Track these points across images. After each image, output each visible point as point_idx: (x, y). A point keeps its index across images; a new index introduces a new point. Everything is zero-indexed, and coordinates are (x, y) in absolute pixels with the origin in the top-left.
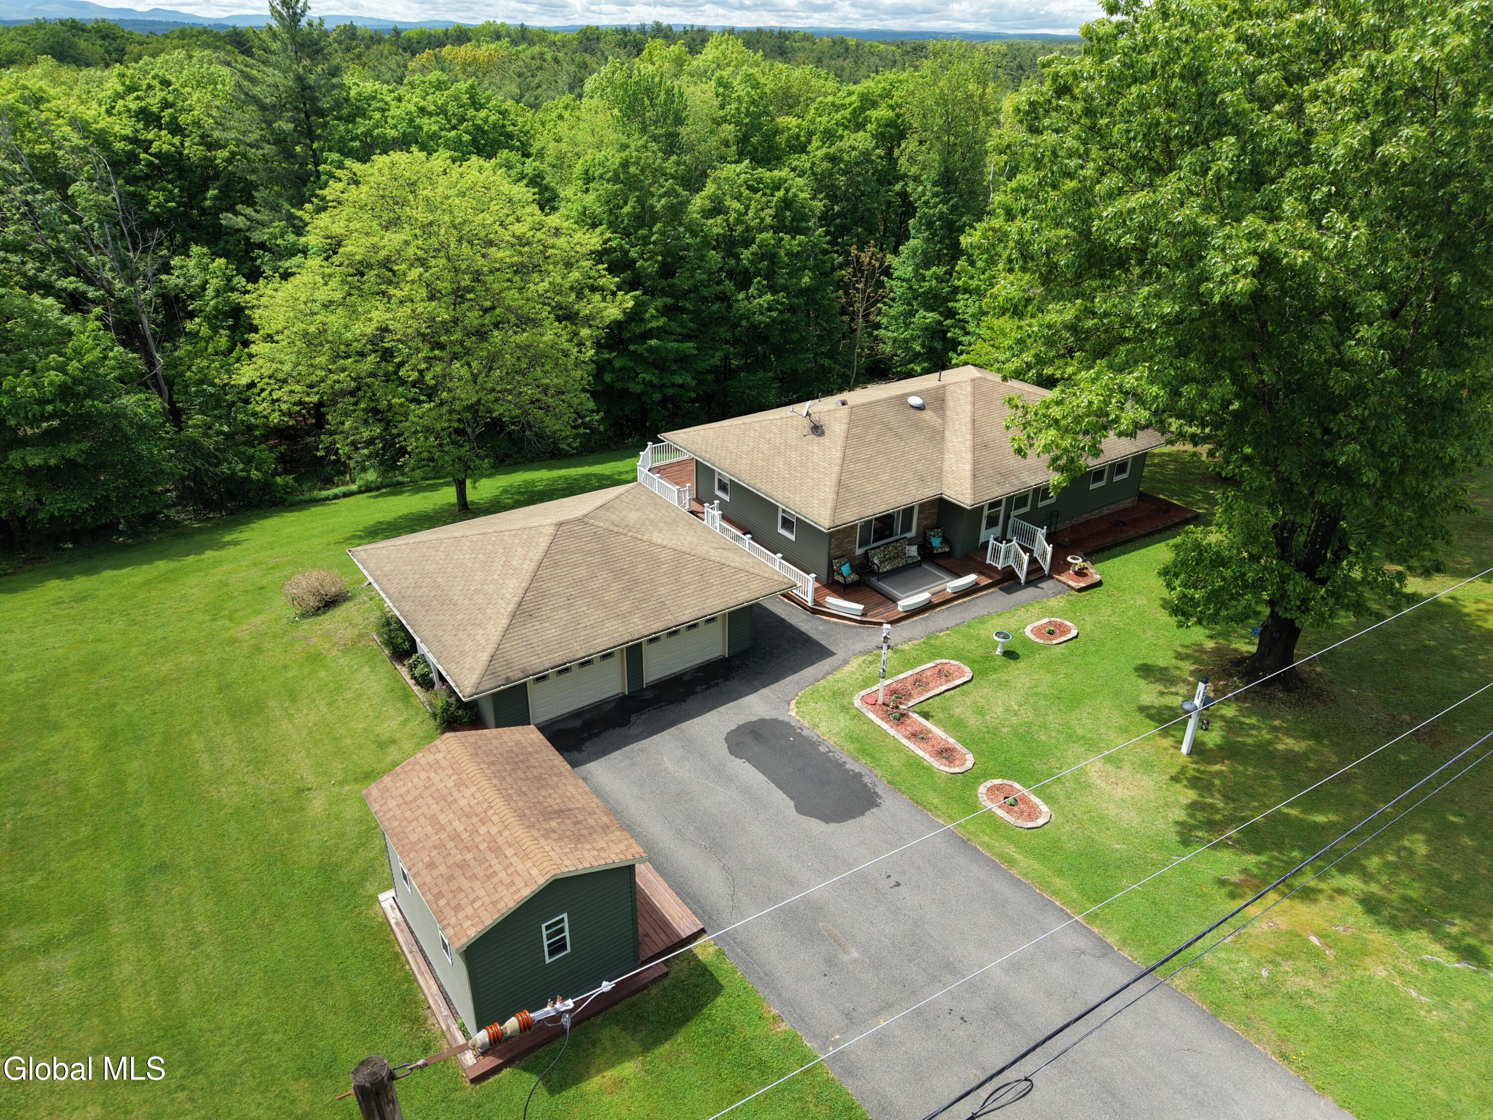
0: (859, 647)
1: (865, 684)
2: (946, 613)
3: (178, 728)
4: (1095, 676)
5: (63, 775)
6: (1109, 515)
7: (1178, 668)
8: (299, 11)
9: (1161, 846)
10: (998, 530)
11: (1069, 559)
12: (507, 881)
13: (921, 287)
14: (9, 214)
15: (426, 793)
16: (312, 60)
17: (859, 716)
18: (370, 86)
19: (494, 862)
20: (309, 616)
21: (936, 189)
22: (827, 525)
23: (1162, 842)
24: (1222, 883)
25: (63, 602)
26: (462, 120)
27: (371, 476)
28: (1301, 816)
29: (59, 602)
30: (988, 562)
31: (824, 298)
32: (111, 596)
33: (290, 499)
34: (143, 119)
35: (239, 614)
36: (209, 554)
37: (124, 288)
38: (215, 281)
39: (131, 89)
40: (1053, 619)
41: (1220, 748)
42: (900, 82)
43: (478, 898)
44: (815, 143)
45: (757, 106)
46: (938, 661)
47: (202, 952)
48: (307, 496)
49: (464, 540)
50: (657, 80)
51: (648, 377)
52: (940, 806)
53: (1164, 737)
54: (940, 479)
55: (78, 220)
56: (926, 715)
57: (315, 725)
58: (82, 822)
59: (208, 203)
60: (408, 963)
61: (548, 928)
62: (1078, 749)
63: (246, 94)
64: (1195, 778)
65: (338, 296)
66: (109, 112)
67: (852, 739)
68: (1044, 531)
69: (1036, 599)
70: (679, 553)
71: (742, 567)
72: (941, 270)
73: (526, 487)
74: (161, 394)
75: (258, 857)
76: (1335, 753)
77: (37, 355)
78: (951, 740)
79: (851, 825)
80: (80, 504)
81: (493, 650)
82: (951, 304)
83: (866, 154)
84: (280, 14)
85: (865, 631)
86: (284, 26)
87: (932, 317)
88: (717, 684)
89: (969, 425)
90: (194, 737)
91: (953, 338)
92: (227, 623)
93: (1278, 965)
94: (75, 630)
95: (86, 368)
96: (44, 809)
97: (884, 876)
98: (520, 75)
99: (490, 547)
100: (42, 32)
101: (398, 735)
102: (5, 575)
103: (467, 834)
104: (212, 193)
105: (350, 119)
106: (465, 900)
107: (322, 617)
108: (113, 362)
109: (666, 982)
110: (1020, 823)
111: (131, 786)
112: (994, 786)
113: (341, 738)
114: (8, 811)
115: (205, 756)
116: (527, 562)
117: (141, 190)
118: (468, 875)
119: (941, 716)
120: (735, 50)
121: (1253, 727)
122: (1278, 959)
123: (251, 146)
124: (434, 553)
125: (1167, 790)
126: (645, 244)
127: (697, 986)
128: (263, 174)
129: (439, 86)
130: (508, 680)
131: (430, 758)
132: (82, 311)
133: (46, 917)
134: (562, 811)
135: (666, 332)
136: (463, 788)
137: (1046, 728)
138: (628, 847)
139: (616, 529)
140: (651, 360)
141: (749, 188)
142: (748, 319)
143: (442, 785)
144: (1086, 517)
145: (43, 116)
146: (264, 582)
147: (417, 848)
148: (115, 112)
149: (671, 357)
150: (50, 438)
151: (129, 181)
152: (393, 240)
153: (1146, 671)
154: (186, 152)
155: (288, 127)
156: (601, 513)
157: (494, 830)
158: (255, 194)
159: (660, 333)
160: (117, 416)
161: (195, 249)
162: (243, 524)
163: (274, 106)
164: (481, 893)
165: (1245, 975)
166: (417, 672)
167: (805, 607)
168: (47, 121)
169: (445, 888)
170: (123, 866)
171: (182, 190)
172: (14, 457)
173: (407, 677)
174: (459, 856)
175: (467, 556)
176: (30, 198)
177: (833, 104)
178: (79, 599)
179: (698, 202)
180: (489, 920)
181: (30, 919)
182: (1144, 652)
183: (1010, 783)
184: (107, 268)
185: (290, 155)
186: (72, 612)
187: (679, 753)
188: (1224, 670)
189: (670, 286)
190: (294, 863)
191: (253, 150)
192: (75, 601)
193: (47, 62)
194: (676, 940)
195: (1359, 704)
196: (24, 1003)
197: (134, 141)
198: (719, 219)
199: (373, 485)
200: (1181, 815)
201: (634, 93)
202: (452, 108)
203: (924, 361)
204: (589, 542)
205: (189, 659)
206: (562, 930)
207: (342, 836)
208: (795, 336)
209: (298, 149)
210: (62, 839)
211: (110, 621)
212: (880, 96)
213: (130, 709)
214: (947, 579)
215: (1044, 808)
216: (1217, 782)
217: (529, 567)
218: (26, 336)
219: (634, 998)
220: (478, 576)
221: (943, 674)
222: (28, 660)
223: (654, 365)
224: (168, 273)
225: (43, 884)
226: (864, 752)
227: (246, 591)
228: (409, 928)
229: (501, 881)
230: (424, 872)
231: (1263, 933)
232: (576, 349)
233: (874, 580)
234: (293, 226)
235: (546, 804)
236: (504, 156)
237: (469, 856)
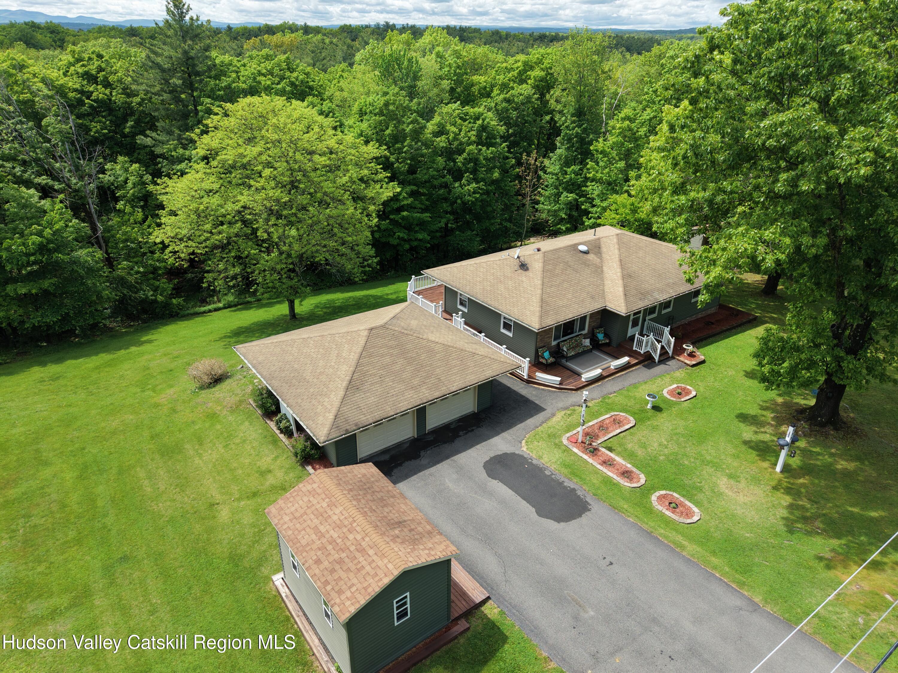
0: (560, 405)
1: (569, 429)
2: (612, 382)
3: (127, 464)
4: (711, 421)
5: (54, 496)
6: (702, 318)
7: (763, 416)
8: (185, 11)
9: (776, 535)
10: (638, 328)
11: (684, 346)
12: (372, 572)
13: (565, 178)
14: (6, 137)
15: (309, 512)
16: (193, 41)
17: (567, 450)
18: (227, 58)
19: (361, 559)
20: (204, 389)
21: (573, 118)
22: (537, 327)
23: (776, 532)
24: (820, 559)
25: (44, 381)
26: (282, 78)
27: (231, 298)
28: (861, 512)
29: (42, 381)
30: (634, 349)
31: (506, 185)
32: (75, 377)
33: (182, 313)
34: (86, 78)
35: (159, 387)
36: (133, 349)
37: (77, 183)
38: (133, 178)
39: (79, 60)
40: (679, 385)
41: (801, 468)
42: (548, 54)
43: (353, 585)
44: (496, 92)
45: (461, 69)
46: (613, 414)
47: (157, 617)
48: (192, 311)
49: (309, 340)
50: (402, 53)
51: (401, 235)
52: (629, 510)
53: (763, 461)
54: (603, 297)
55: (49, 141)
56: (610, 449)
57: (217, 460)
58: (69, 528)
59: (127, 130)
60: (296, 623)
61: (397, 602)
62: (709, 469)
63: (153, 62)
64: (788, 488)
65: (216, 186)
66: (65, 74)
67: (566, 466)
68: (669, 329)
69: (667, 372)
70: (446, 347)
71: (486, 355)
72: (576, 168)
73: (330, 304)
74: (100, 247)
75: (188, 550)
76: (874, 470)
77: (24, 225)
78: (629, 466)
79: (574, 523)
80: (51, 318)
81: (336, 412)
82: (584, 188)
83: (528, 98)
84: (173, 13)
85: (562, 395)
86: (175, 20)
87: (571, 196)
88: (473, 430)
89: (618, 263)
90: (138, 469)
91: (586, 210)
92: (152, 394)
93: (868, 615)
94: (54, 399)
95: (55, 233)
96: (44, 519)
97: (601, 558)
98: (313, 52)
99: (327, 344)
100: (14, 29)
101: (272, 467)
102: (5, 363)
103: (341, 540)
104: (130, 124)
105: (217, 77)
106: (344, 586)
107: (213, 389)
108: (71, 229)
109: (469, 634)
110: (682, 520)
111: (100, 503)
112: (661, 495)
113: (235, 469)
114: (20, 521)
115: (146, 482)
116: (352, 354)
117: (86, 122)
118: (345, 568)
119: (619, 449)
120: (443, 37)
121: (819, 454)
122: (868, 611)
123: (155, 94)
124: (290, 349)
125: (772, 496)
126: (399, 153)
127: (490, 636)
128: (163, 113)
129: (268, 58)
130: (347, 431)
131: (309, 487)
132: (52, 197)
133: (51, 595)
134: (400, 522)
135: (411, 207)
136: (333, 508)
137: (687, 456)
138: (447, 547)
139: (406, 332)
140: (403, 225)
141: (461, 118)
142: (461, 199)
143: (319, 506)
144: (689, 319)
145: (25, 77)
146: (172, 366)
147: (307, 549)
148: (69, 74)
149: (415, 223)
150: (32, 277)
151: (79, 117)
152: (251, 151)
153: (743, 418)
154: (113, 98)
155: (179, 82)
156: (395, 321)
157: (359, 537)
158: (157, 124)
159: (409, 208)
160: (75, 263)
161: (120, 158)
162: (153, 329)
163: (170, 70)
164: (355, 581)
165: (848, 622)
166: (282, 425)
167: (522, 379)
168: (28, 79)
169: (329, 578)
170: (99, 558)
171: (111, 121)
172: (10, 289)
173: (275, 429)
174: (337, 555)
175: (313, 350)
176: (19, 127)
177: (506, 68)
178: (55, 378)
179: (431, 126)
180: (363, 601)
181: (40, 596)
182: (739, 405)
183: (671, 493)
184: (66, 170)
185: (178, 100)
186: (51, 387)
187: (455, 476)
188: (794, 417)
189: (414, 179)
190: (213, 554)
191: (157, 97)
192: (52, 380)
193: (20, 45)
194: (473, 605)
195: (882, 437)
196: (41, 656)
197: (82, 92)
198: (443, 138)
199: (232, 304)
200: (784, 513)
201: (389, 62)
202: (276, 71)
203: (568, 223)
204: (390, 340)
205: (130, 418)
206: (405, 603)
207: (242, 535)
208: (489, 209)
209: (183, 96)
210: (57, 540)
211: (75, 393)
212: (535, 63)
213: (94, 451)
214: (610, 360)
215: (696, 510)
216: (803, 490)
217: (354, 357)
218: (16, 213)
219: (449, 646)
220: (321, 363)
221: (617, 422)
222: (25, 419)
223: (404, 228)
224: (104, 173)
225: (47, 571)
226: (573, 473)
227: (161, 372)
228: (295, 599)
229: (368, 573)
230: (314, 567)
231: (854, 593)
232: (366, 219)
233: (564, 361)
234: (182, 144)
235: (389, 518)
236: (310, 100)
237: (343, 555)
